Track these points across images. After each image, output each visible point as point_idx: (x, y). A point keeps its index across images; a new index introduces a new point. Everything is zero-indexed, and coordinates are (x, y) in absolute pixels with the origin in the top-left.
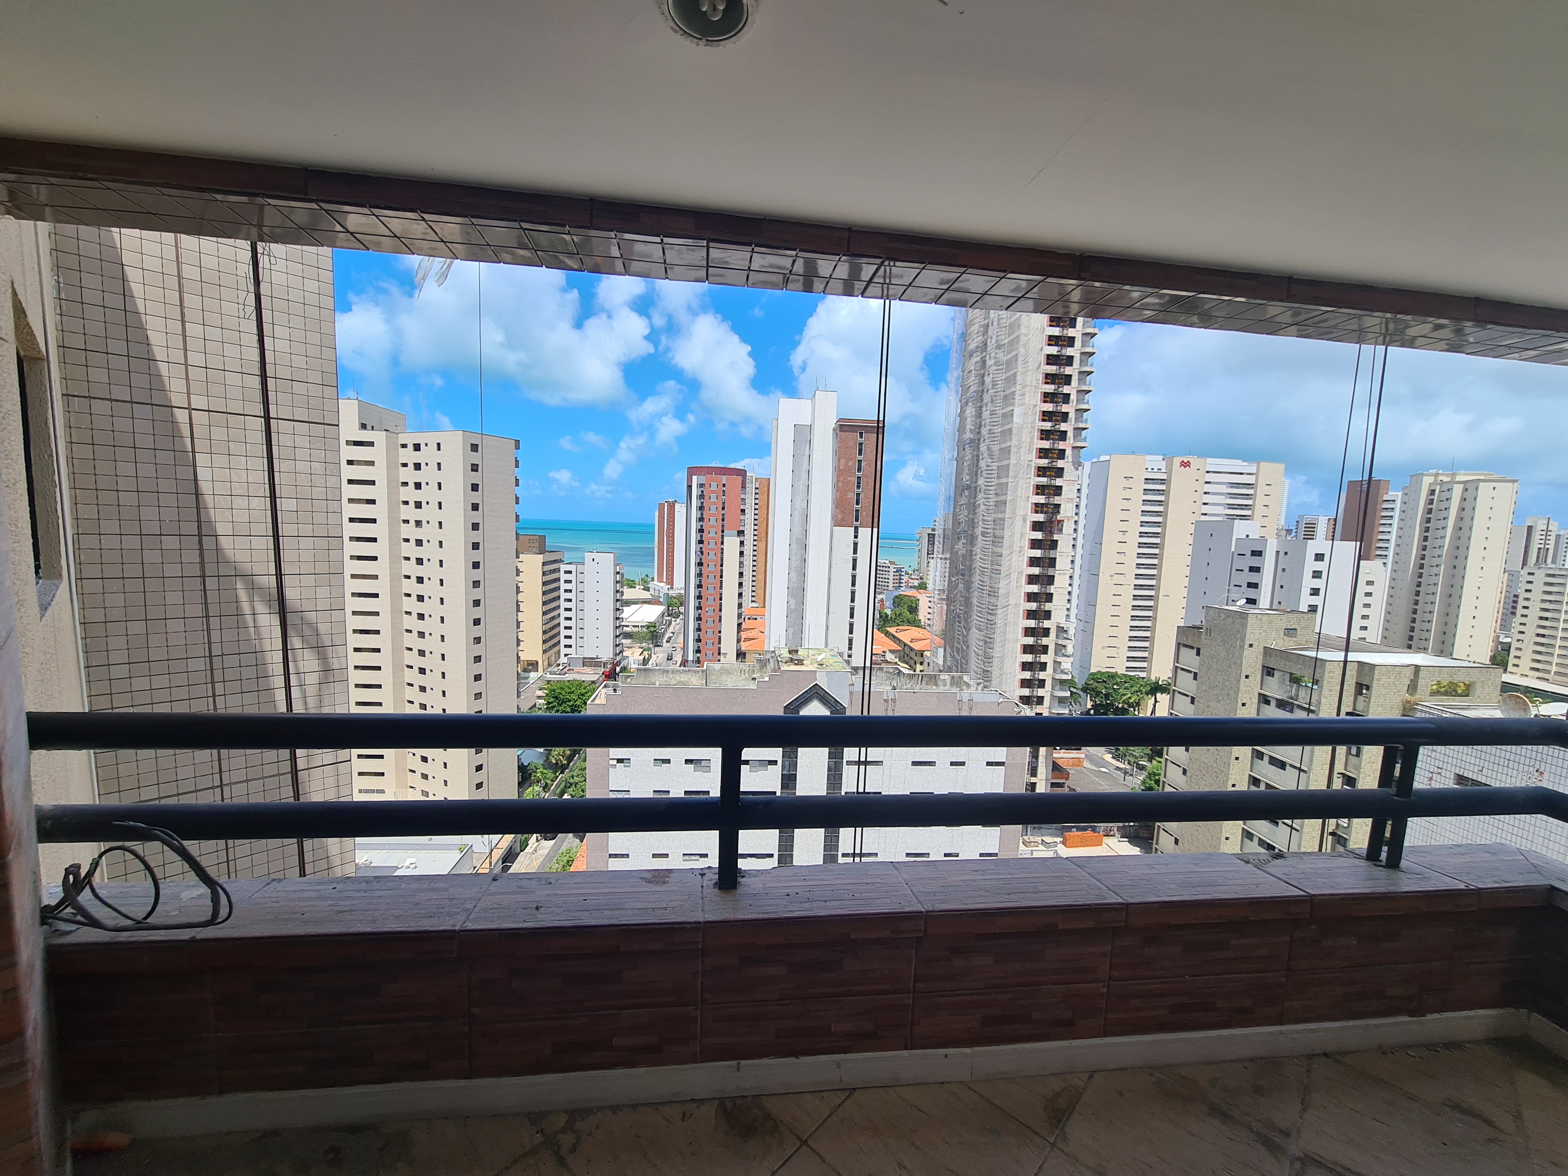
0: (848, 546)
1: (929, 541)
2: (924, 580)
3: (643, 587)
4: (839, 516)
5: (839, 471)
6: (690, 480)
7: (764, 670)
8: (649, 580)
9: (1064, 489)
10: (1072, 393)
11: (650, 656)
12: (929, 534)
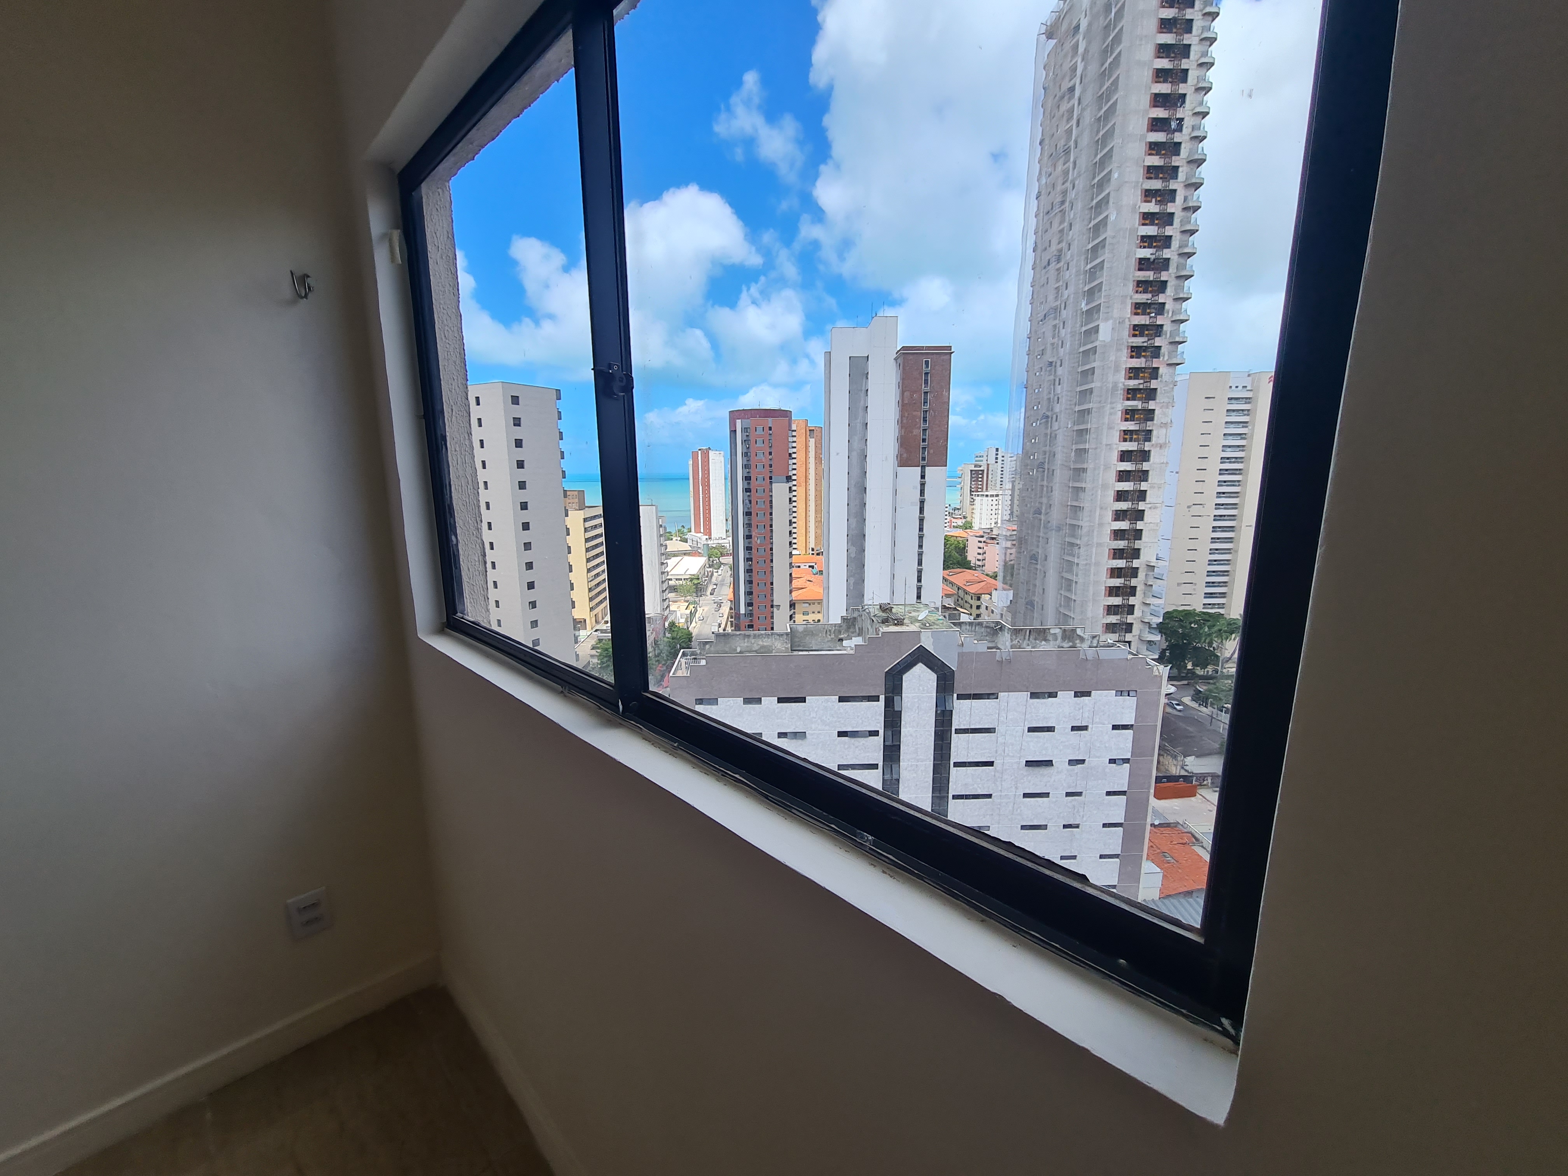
0: (915, 488)
1: (972, 477)
2: (968, 519)
3: (679, 539)
4: (905, 455)
5: (903, 406)
6: (733, 424)
7: (851, 630)
8: (685, 531)
9: (1156, 412)
10: (1167, 302)
11: (696, 611)
12: (971, 471)
